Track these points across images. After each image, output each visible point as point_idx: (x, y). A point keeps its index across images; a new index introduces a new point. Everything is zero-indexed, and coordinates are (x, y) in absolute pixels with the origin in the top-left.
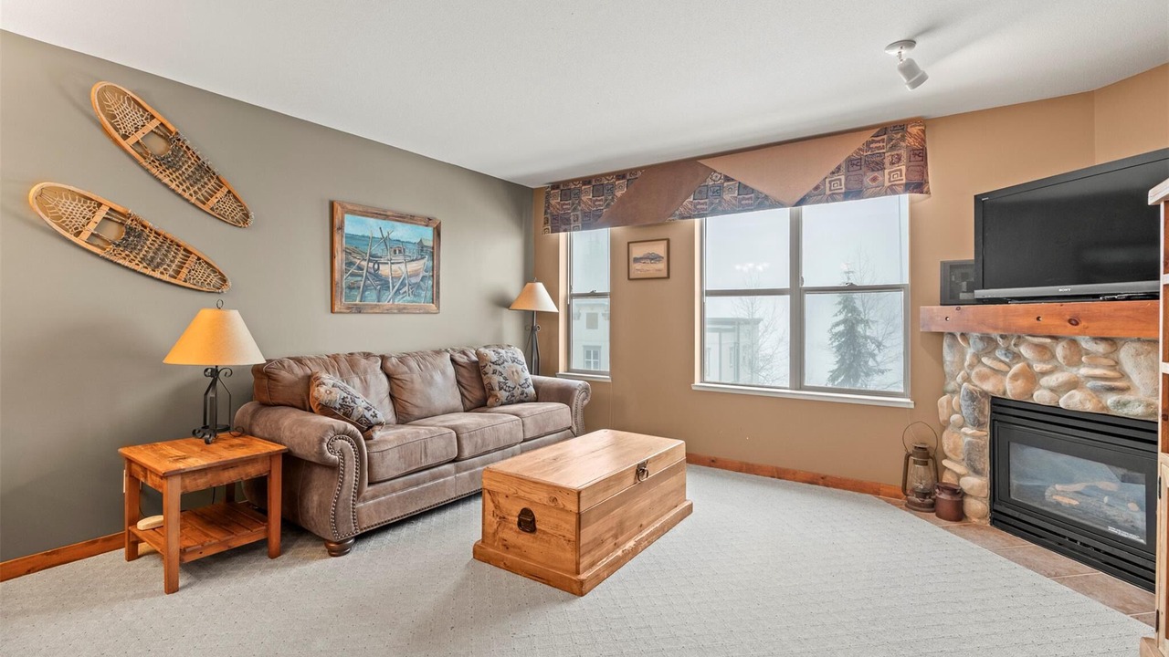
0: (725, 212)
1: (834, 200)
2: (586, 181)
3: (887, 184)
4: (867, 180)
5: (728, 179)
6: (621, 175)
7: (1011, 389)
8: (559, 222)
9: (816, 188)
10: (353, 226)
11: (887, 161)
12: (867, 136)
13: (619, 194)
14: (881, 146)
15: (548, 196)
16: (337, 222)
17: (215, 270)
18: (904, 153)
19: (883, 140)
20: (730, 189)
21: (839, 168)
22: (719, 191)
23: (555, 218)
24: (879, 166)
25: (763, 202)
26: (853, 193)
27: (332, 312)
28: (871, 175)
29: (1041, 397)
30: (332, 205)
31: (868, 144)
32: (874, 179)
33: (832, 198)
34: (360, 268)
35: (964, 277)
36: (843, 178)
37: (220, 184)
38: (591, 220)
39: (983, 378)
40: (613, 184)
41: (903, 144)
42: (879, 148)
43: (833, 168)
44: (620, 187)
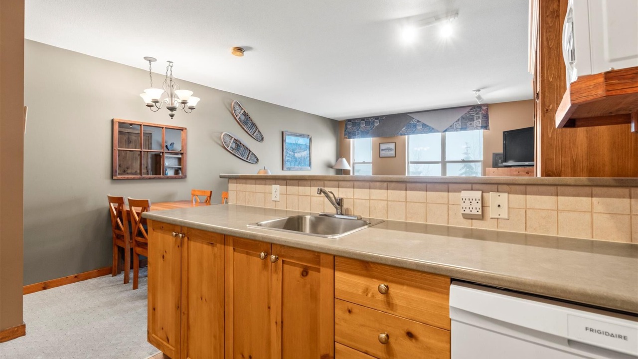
0: (417, 133)
1: (457, 131)
2: (363, 119)
3: (475, 126)
4: (468, 124)
5: (419, 121)
6: (377, 118)
8: (351, 135)
9: (451, 126)
10: (289, 140)
11: (475, 118)
12: (468, 109)
13: (376, 125)
14: (473, 113)
15: (346, 125)
16: (284, 139)
17: (256, 157)
18: (481, 116)
19: (474, 111)
20: (419, 125)
21: (459, 120)
22: (415, 126)
23: (349, 133)
24: (472, 120)
25: (431, 130)
26: (464, 128)
27: (283, 170)
28: (470, 123)
30: (283, 133)
31: (469, 112)
32: (471, 124)
33: (456, 130)
34: (290, 155)
35: (500, 158)
36: (460, 123)
37: (257, 128)
38: (365, 134)
40: (374, 121)
41: (480, 113)
42: (472, 113)
43: (456, 120)
44: (377, 122)
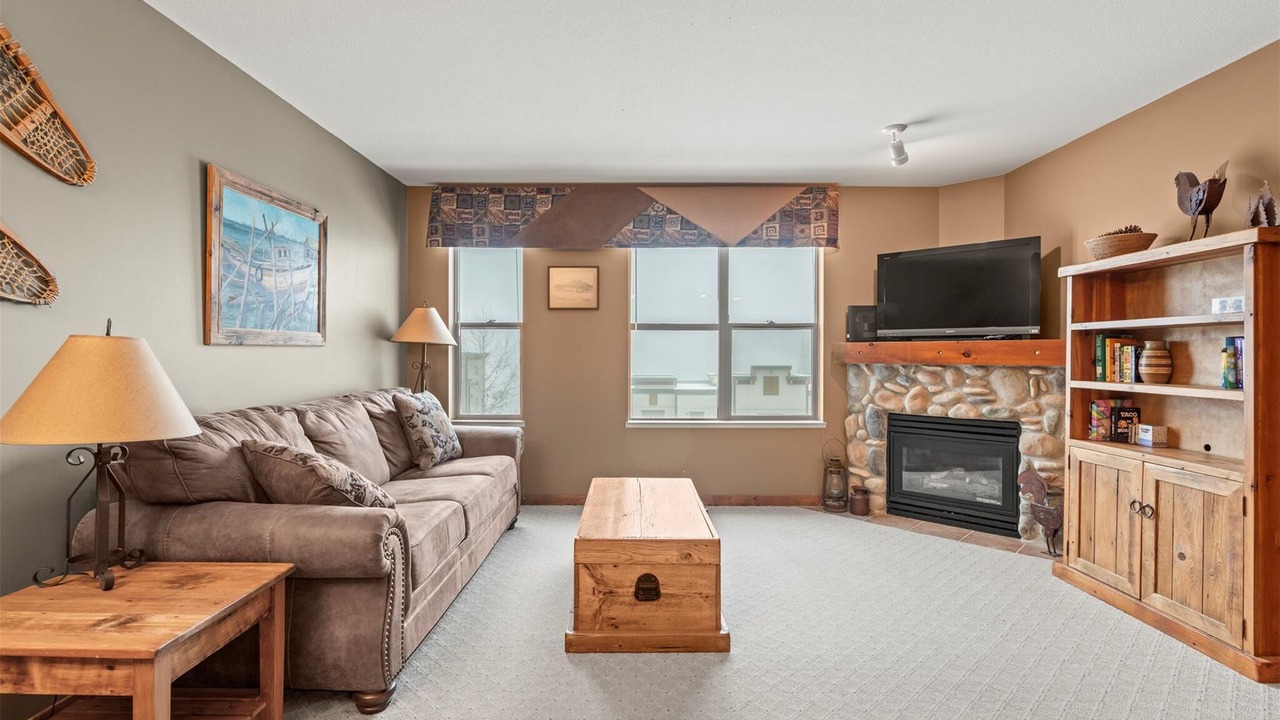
0: (667, 245)
1: (770, 245)
2: (496, 189)
3: (813, 237)
4: (797, 231)
5: (670, 211)
6: (543, 189)
7: (908, 405)
8: (453, 235)
9: (755, 232)
10: (236, 208)
11: (812, 217)
12: (797, 192)
13: (541, 210)
14: (807, 202)
15: (436, 202)
16: (214, 198)
17: (30, 261)
18: (825, 211)
19: (809, 198)
20: (672, 222)
21: (774, 217)
22: (660, 222)
23: (448, 228)
24: (806, 220)
25: (704, 239)
26: (786, 241)
27: (206, 341)
28: (800, 227)
29: (933, 410)
30: (205, 171)
31: (798, 199)
32: (802, 231)
33: (768, 243)
34: (241, 275)
35: (865, 319)
36: (777, 226)
37: (38, 95)
38: (501, 237)
39: (885, 399)
40: (533, 199)
41: (825, 205)
42: (806, 204)
43: (769, 216)
44: (543, 202)
